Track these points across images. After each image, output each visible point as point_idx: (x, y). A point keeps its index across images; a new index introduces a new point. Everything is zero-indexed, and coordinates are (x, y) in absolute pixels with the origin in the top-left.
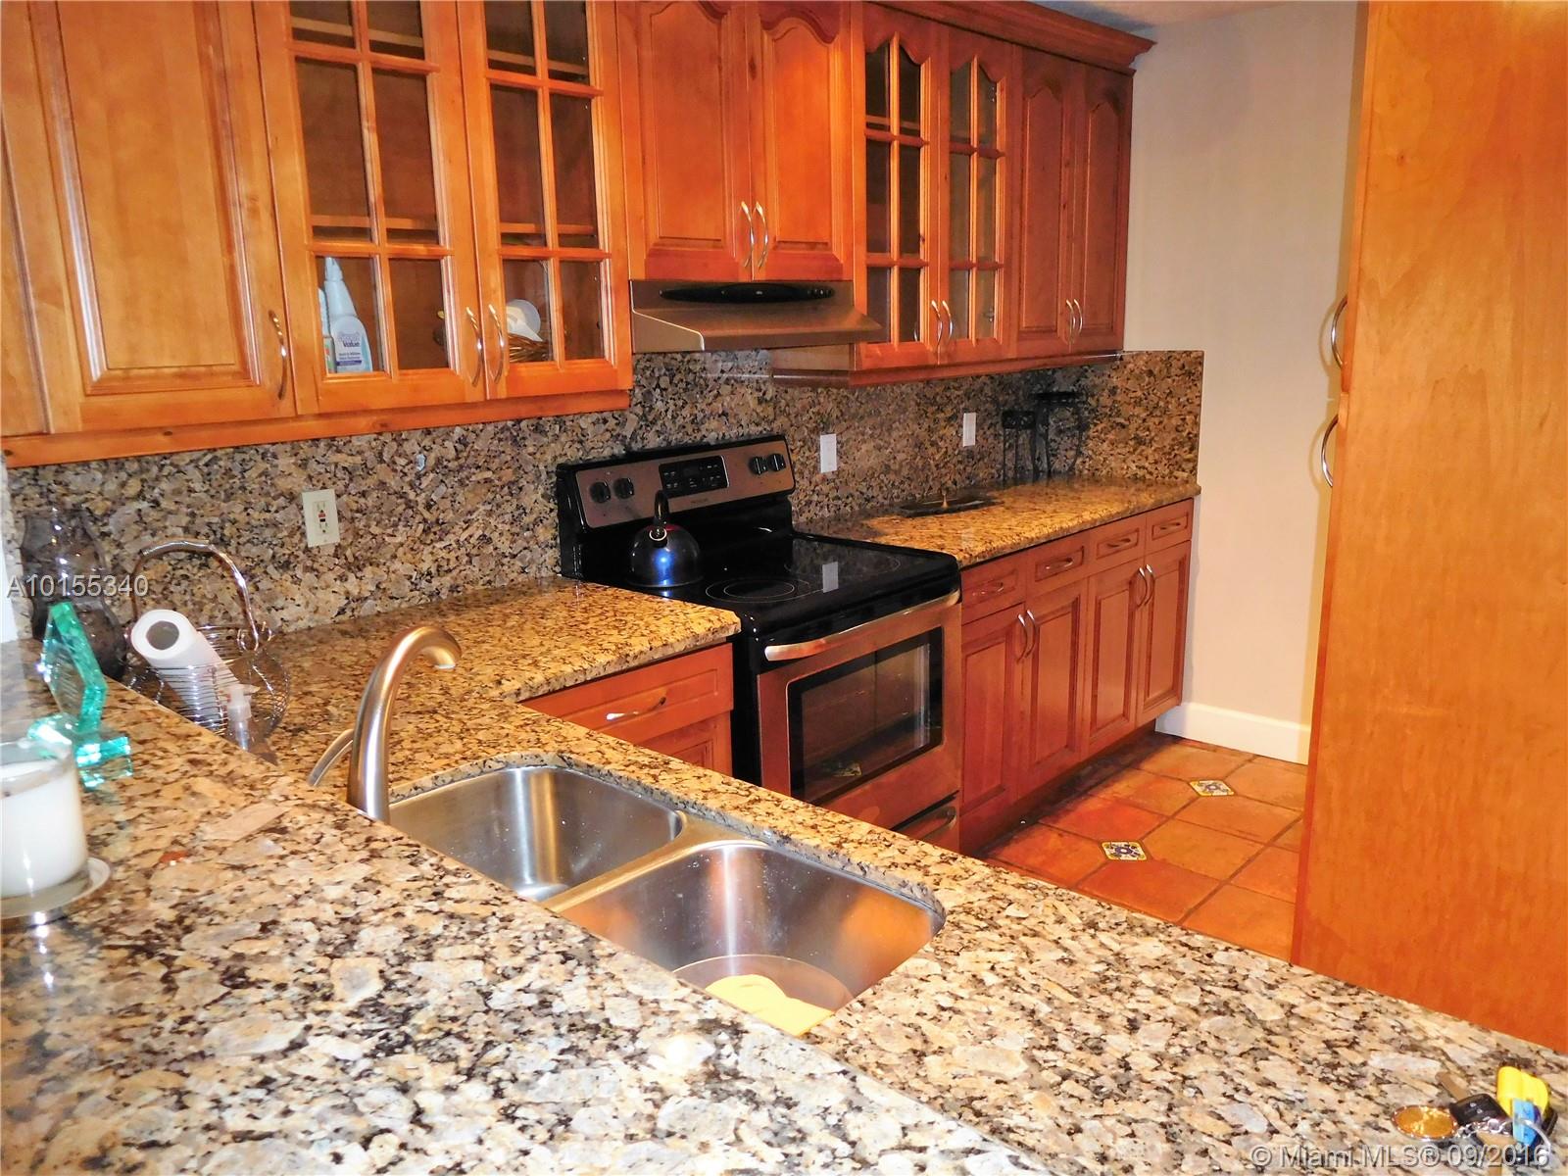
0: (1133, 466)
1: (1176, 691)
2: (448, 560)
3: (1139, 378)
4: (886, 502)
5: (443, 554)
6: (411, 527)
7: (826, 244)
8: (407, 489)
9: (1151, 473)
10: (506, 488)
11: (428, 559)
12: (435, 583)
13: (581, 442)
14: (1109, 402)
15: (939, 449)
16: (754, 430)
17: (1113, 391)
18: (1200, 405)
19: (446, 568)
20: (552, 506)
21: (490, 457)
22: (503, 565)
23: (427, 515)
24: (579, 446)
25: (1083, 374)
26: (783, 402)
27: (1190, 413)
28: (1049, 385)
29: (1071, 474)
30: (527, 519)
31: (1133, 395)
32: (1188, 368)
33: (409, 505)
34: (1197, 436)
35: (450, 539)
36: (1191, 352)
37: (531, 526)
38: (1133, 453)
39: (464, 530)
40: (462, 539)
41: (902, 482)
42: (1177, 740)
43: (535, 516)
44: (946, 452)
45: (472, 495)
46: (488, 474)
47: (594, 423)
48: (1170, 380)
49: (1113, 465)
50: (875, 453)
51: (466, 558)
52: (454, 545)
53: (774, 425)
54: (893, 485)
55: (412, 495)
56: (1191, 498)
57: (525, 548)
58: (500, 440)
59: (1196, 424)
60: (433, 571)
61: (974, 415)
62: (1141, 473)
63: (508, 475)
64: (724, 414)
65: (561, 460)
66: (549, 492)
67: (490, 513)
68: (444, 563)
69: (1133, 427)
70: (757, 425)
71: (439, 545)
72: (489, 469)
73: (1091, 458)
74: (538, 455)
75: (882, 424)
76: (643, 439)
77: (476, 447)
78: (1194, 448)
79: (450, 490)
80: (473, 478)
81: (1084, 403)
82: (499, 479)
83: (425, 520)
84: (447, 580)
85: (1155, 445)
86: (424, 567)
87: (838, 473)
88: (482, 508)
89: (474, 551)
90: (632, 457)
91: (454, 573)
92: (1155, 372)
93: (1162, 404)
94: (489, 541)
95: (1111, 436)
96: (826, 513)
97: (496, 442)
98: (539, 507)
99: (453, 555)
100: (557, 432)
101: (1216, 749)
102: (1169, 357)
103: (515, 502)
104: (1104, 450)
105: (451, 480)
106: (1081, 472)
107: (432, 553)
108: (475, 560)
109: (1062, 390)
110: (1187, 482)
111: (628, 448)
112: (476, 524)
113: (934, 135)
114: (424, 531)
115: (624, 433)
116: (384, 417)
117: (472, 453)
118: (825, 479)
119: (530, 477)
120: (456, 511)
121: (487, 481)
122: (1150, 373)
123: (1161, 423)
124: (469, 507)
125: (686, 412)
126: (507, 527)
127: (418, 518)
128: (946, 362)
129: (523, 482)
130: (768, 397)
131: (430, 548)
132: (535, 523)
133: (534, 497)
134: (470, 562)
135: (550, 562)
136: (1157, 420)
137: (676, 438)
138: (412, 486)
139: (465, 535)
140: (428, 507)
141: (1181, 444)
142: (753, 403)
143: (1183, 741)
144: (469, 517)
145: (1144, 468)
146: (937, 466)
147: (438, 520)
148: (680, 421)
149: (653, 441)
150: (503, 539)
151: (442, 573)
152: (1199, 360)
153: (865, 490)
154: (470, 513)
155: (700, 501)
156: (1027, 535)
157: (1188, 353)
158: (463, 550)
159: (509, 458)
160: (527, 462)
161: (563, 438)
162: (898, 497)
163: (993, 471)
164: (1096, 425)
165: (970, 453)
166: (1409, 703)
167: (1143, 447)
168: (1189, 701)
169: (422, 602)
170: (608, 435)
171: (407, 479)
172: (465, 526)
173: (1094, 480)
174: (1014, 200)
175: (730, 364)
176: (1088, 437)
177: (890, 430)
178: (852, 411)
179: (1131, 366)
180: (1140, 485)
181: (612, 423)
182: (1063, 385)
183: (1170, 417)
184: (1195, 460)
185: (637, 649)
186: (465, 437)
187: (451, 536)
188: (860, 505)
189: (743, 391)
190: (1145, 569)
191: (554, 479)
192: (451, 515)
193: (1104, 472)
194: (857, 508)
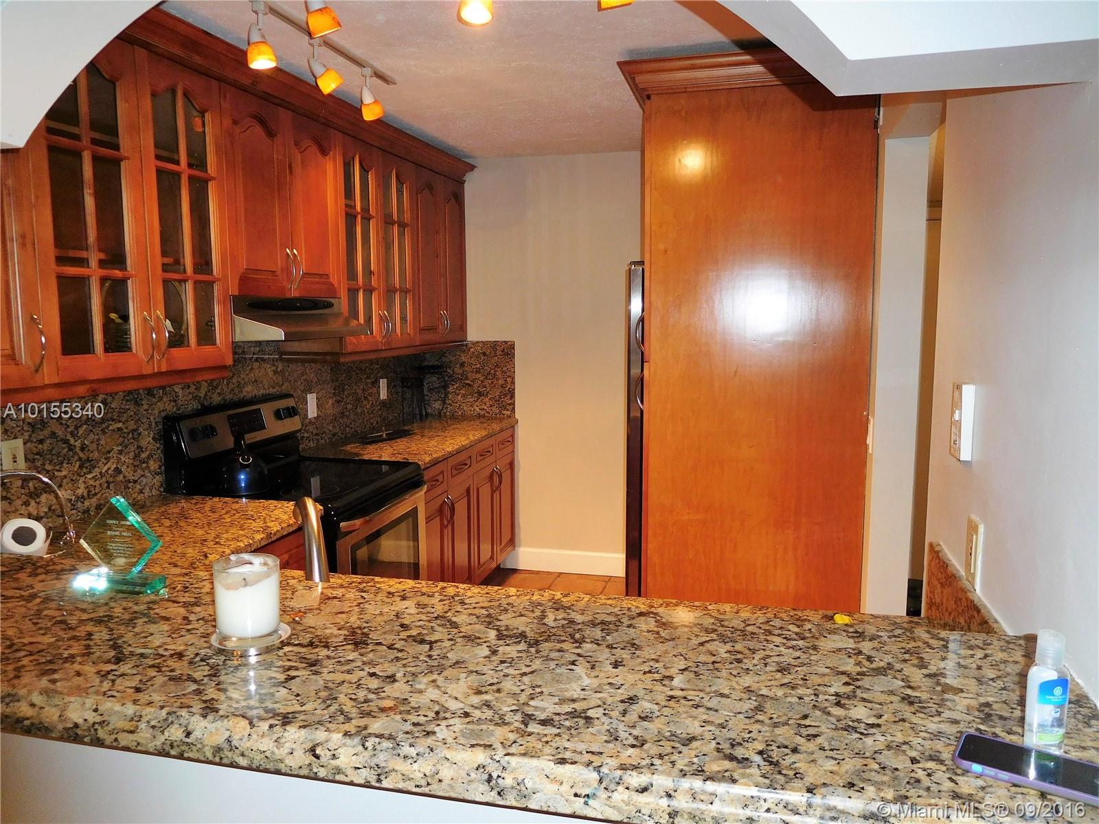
0: (477, 409)
1: (512, 542)
2: (95, 486)
3: (478, 357)
4: (343, 436)
5: (92, 482)
6: (71, 464)
7: (327, 275)
8: (69, 437)
9: (489, 413)
10: (130, 434)
11: (82, 486)
12: (87, 503)
13: (175, 401)
14: (461, 371)
15: (369, 401)
16: (272, 391)
17: (462, 365)
18: (514, 372)
19: (93, 492)
20: (158, 445)
21: (120, 414)
22: (129, 488)
23: (81, 455)
24: (174, 404)
25: (443, 355)
26: (287, 374)
27: (509, 377)
28: (422, 361)
29: (439, 416)
30: (143, 455)
31: (475, 367)
32: (505, 351)
33: (71, 448)
34: (514, 390)
35: (96, 472)
36: (507, 342)
37: (146, 459)
38: (476, 402)
39: (105, 464)
40: (103, 471)
41: (351, 423)
42: (515, 571)
43: (148, 453)
44: (372, 403)
45: (110, 440)
46: (120, 425)
47: (182, 388)
48: (496, 358)
49: (465, 408)
50: (336, 405)
51: (106, 485)
52: (99, 476)
53: (283, 388)
54: (346, 425)
55: (72, 441)
56: (513, 426)
57: (142, 476)
58: (127, 401)
59: (513, 383)
60: (85, 494)
61: (386, 380)
62: (482, 413)
63: (132, 425)
64: (256, 381)
65: (163, 414)
66: (157, 436)
67: (120, 452)
68: (92, 489)
69: (476, 386)
70: (273, 388)
71: (89, 476)
72: (120, 422)
73: (451, 405)
74: (150, 411)
75: (339, 387)
76: (211, 398)
77: (112, 406)
78: (512, 397)
79: (97, 436)
80: (111, 428)
81: (445, 372)
82: (127, 428)
83: (80, 459)
84: (94, 501)
85: (490, 396)
86: (80, 492)
87: (318, 416)
88: (116, 448)
89: (111, 480)
90: (207, 410)
91: (99, 496)
92: (487, 354)
93: (492, 372)
94: (120, 472)
95: (463, 392)
96: (312, 444)
97: (124, 402)
98: (151, 447)
99: (98, 482)
100: (161, 395)
101: (538, 573)
102: (495, 344)
103: (136, 443)
104: (460, 400)
105: (97, 430)
106: (445, 413)
107: (84, 482)
108: (112, 486)
109: (430, 364)
110: (510, 417)
111: (202, 405)
112: (112, 460)
113: (377, 213)
114: (80, 466)
115: (200, 395)
116: (95, 386)
117: (110, 410)
118: (310, 422)
119: (146, 426)
120: (99, 451)
121: (119, 429)
122: (484, 354)
123: (492, 383)
124: (108, 448)
125: (234, 380)
126: (131, 461)
127: (76, 457)
128: (387, 347)
129: (141, 429)
130: (279, 370)
131: (83, 478)
132: (148, 458)
133: (148, 440)
134: (108, 487)
135: (158, 484)
136: (490, 381)
137: (229, 397)
138: (72, 434)
139: (106, 468)
140: (82, 449)
141: (505, 395)
142: (271, 374)
143: (519, 571)
144: (108, 455)
145: (484, 409)
146: (368, 412)
147: (88, 458)
148: (231, 386)
149: (216, 399)
150: (129, 470)
151: (91, 497)
152: (512, 346)
153: (331, 429)
154: (109, 452)
155: (253, 438)
156: (447, 449)
157: (506, 342)
158: (104, 479)
159: (132, 413)
160: (143, 415)
161: (165, 399)
162: (349, 433)
163: (396, 415)
164: (453, 385)
165: (383, 403)
166: (688, 514)
167: (483, 397)
168: (519, 546)
169: (79, 517)
170: (191, 396)
171: (69, 430)
172: (105, 462)
173: (454, 418)
174: (415, 251)
175: (258, 349)
176: (449, 392)
177: (343, 390)
178: (324, 378)
179: (472, 350)
180: (482, 420)
181: (193, 388)
182: (432, 361)
183: (498, 379)
184: (513, 404)
185: (275, 530)
186: (106, 400)
187: (96, 469)
188: (329, 438)
189: (265, 366)
190: (497, 468)
191: (160, 427)
192: (97, 454)
193: (460, 413)
194: (328, 441)
